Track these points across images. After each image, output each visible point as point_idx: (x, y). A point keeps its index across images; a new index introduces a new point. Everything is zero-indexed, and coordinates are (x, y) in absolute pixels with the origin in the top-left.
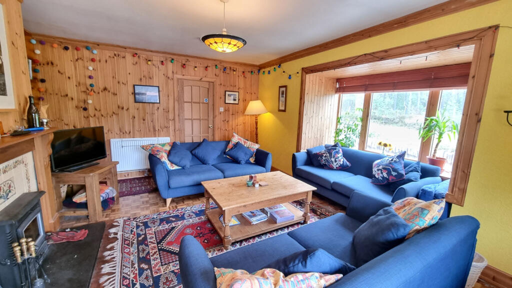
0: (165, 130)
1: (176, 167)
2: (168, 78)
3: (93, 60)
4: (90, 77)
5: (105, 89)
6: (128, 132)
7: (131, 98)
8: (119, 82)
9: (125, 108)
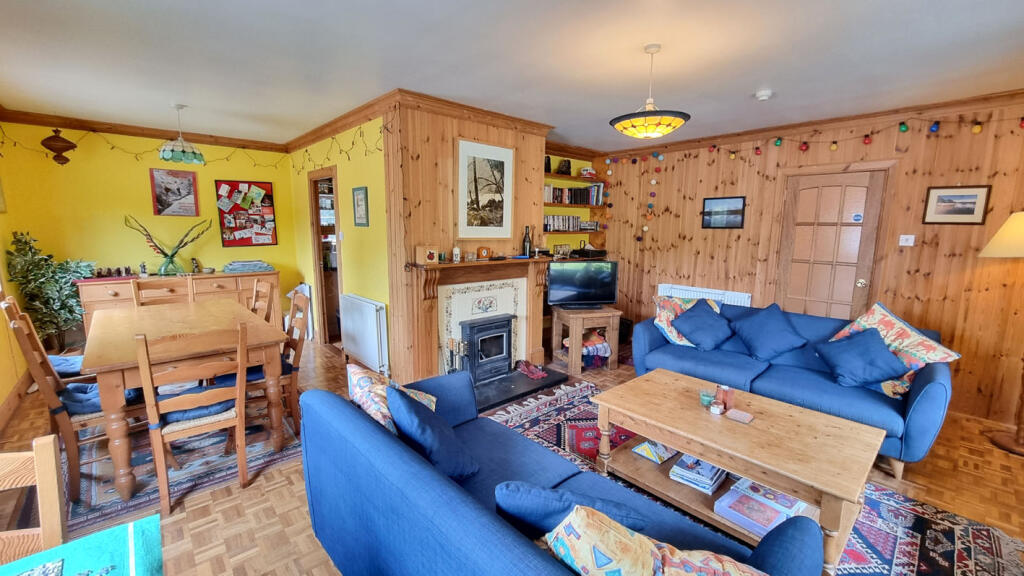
0: (746, 279)
1: (685, 342)
2: (767, 177)
3: (658, 170)
4: (653, 195)
5: (667, 210)
6: (686, 276)
7: (698, 220)
8: (684, 197)
9: (688, 237)
